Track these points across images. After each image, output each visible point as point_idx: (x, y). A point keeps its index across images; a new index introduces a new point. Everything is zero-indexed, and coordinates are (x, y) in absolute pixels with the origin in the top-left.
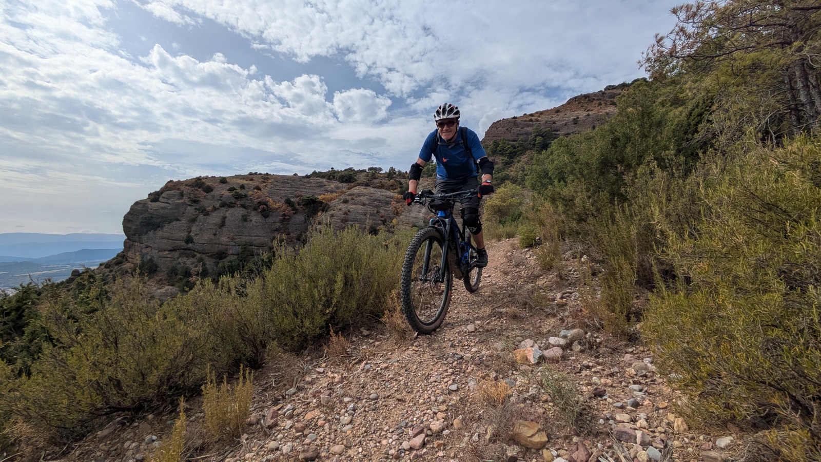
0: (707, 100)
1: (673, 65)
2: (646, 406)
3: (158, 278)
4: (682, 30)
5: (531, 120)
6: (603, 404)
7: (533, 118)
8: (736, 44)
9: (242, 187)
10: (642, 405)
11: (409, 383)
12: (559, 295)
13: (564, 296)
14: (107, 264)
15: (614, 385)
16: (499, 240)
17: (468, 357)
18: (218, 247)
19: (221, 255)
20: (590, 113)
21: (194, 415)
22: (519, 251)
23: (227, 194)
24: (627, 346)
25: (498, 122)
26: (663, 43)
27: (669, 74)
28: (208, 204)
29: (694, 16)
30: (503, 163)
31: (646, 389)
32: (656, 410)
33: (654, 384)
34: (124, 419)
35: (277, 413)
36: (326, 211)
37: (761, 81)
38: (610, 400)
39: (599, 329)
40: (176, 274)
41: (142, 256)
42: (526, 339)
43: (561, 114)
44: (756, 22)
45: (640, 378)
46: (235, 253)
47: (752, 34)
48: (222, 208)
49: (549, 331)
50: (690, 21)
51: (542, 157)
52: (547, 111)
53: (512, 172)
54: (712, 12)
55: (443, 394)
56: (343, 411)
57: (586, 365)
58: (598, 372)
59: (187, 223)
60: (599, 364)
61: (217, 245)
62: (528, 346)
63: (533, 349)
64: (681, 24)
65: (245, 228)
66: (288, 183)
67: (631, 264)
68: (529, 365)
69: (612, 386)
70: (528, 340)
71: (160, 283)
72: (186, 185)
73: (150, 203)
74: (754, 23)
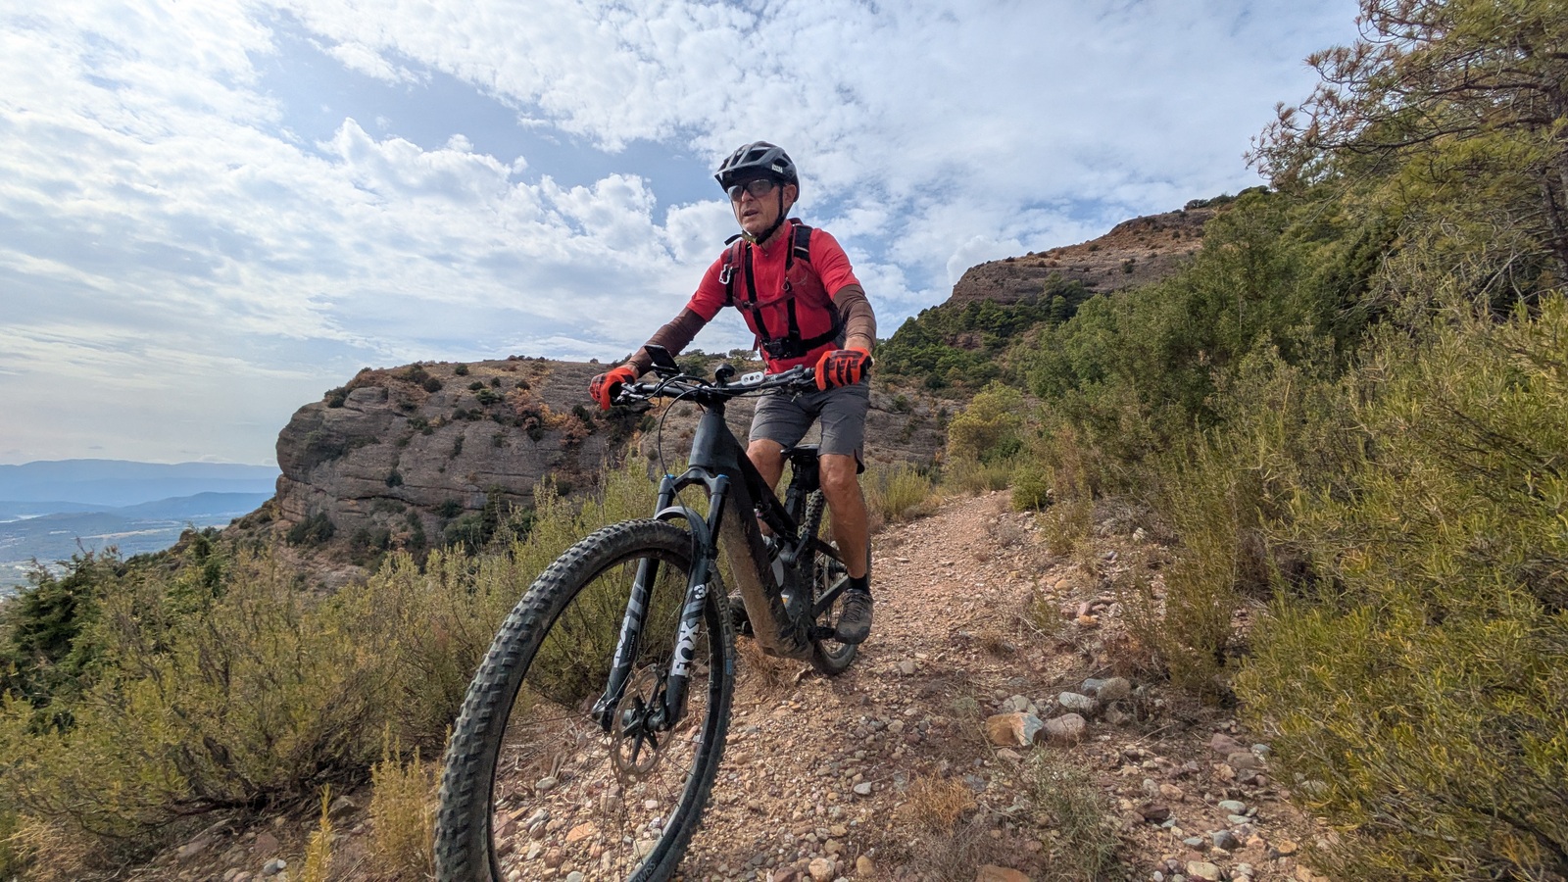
0: (1385, 229)
1: (1318, 162)
2: (1252, 849)
3: (336, 550)
4: (1330, 96)
5: (1042, 265)
6: (1162, 838)
7: (1045, 260)
8: (1440, 122)
9: (496, 383)
10: (1244, 845)
11: (777, 776)
12: (1083, 607)
13: (1094, 608)
14: (244, 521)
15: (1188, 798)
16: (977, 494)
17: (896, 727)
18: (447, 494)
19: (451, 510)
20: (1158, 252)
21: (360, 822)
22: (1011, 516)
23: (467, 394)
24: (1217, 716)
25: (978, 267)
26: (1293, 120)
27: (1310, 179)
28: (431, 413)
29: (1353, 70)
30: (987, 345)
31: (1254, 810)
32: (1272, 859)
33: (1272, 800)
34: (232, 823)
35: (515, 825)
36: (650, 430)
37: (1491, 191)
38: (1177, 831)
39: (1161, 678)
40: (368, 544)
41: (308, 507)
42: (1015, 693)
43: (1101, 254)
44: (1476, 80)
45: (1244, 786)
46: (478, 506)
47: (1469, 103)
48: (458, 421)
49: (1061, 679)
50: (1344, 79)
51: (1058, 334)
52: (1074, 247)
53: (1005, 361)
54: (1387, 63)
55: (841, 800)
56: (641, 826)
57: (1131, 752)
58: (1156, 769)
59: (391, 448)
60: (1159, 752)
61: (445, 491)
62: (1017, 709)
63: (1026, 715)
64: (1328, 86)
65: (498, 459)
66: (579, 376)
67: (1225, 548)
68: (1016, 749)
69: (1182, 800)
70: (1018, 696)
71: (338, 559)
72: (394, 377)
73: (328, 409)
74: (1473, 82)
